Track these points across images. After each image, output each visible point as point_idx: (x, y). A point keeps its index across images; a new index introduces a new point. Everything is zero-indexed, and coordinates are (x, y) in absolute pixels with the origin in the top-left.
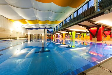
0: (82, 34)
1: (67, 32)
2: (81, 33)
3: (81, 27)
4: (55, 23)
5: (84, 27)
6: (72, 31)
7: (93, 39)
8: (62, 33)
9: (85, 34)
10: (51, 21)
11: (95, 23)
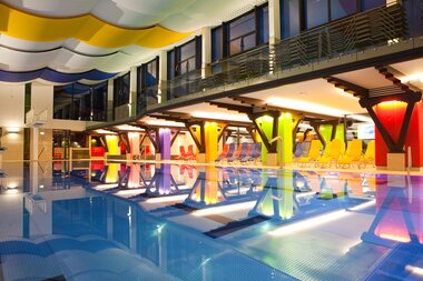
0: (325, 131)
1: (244, 118)
2: (316, 121)
3: (340, 91)
4: (145, 42)
5: (350, 95)
6: (275, 112)
7: (390, 157)
8: (201, 122)
9: (340, 130)
10: (122, 21)
11: (404, 80)
